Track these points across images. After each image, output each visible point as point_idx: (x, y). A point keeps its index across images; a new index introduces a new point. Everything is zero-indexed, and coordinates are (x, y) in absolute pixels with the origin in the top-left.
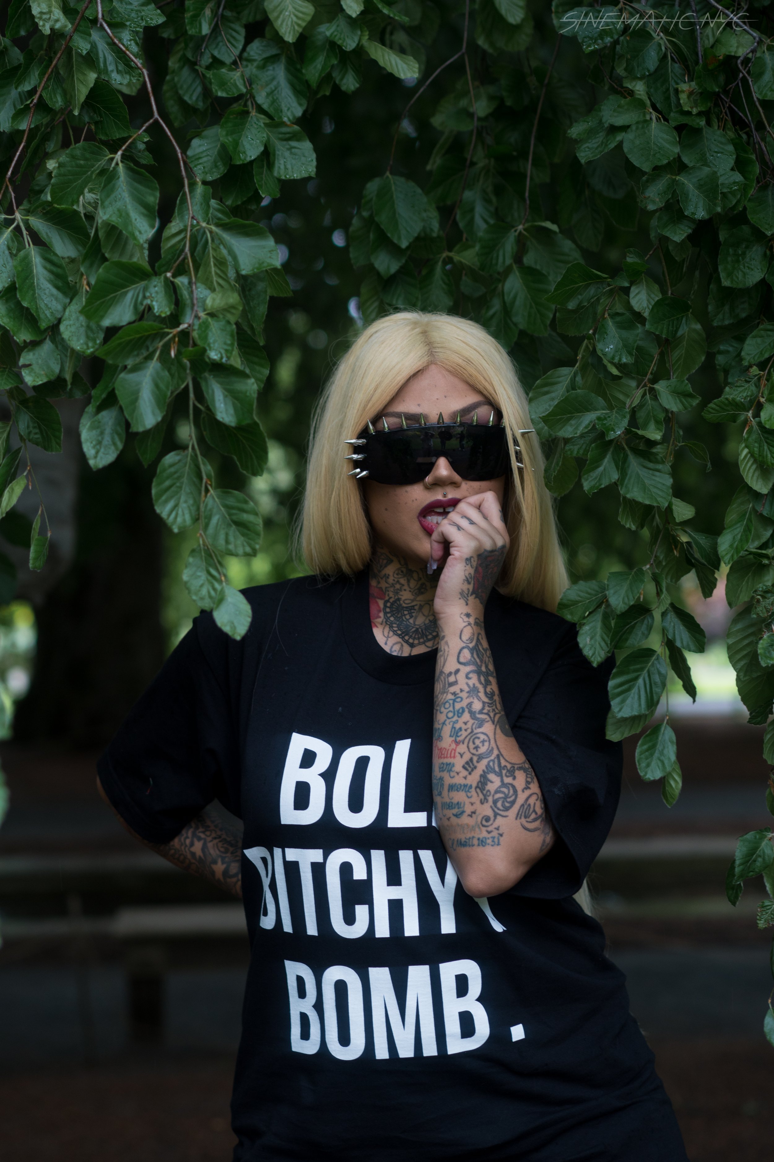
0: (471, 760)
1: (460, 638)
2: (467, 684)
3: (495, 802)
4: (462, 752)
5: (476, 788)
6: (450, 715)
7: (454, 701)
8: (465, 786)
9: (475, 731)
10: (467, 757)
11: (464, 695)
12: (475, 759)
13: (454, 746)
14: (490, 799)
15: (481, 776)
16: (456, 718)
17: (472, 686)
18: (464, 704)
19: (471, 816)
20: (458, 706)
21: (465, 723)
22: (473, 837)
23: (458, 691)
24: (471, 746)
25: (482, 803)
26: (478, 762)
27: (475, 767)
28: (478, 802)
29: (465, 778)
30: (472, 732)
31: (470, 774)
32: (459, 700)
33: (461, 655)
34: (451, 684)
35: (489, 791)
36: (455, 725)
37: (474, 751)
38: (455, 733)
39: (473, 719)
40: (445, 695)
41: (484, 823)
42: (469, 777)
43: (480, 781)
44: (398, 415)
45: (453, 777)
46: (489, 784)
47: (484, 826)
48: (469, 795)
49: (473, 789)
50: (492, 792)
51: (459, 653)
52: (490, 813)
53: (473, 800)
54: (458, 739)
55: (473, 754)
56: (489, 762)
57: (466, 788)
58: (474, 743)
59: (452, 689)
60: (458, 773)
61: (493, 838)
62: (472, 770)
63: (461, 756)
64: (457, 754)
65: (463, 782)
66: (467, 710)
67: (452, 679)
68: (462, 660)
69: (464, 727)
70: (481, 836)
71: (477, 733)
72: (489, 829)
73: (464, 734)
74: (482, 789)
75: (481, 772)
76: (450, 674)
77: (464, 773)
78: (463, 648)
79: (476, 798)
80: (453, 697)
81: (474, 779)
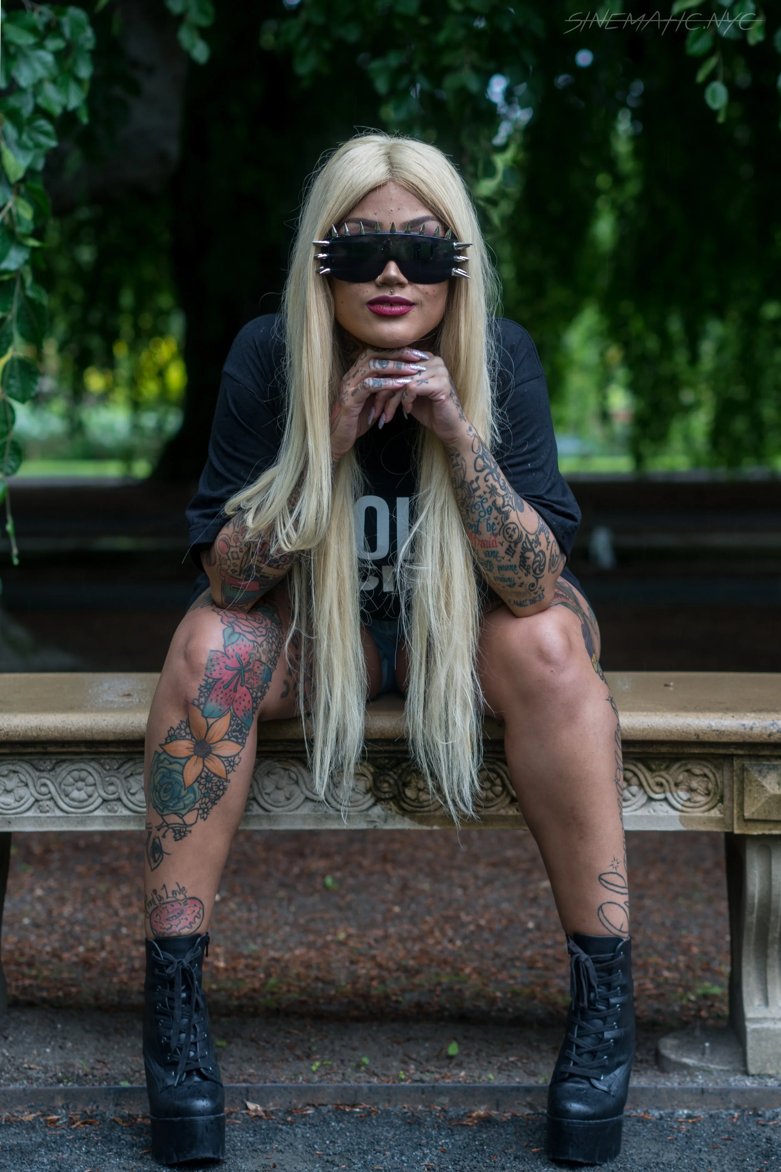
0: (510, 546)
1: (473, 451)
2: (487, 486)
3: (535, 571)
4: (501, 542)
5: (519, 566)
6: (482, 514)
7: (482, 502)
8: (511, 566)
9: (505, 523)
10: (506, 545)
11: (488, 496)
12: (512, 545)
13: (493, 538)
14: (531, 571)
15: (521, 557)
16: (487, 516)
17: (490, 486)
18: (490, 503)
19: (521, 586)
20: (486, 506)
21: (496, 518)
22: (526, 600)
23: (482, 494)
24: (507, 536)
25: (526, 575)
26: (515, 547)
27: (515, 552)
28: (524, 576)
29: (510, 560)
30: (503, 524)
31: (512, 557)
32: (485, 501)
33: (477, 465)
34: (475, 490)
35: (529, 565)
36: (489, 522)
37: (510, 540)
38: (491, 527)
39: (500, 514)
40: (472, 499)
41: (531, 588)
42: (512, 559)
43: (521, 561)
44: (358, 221)
45: (500, 561)
46: (528, 560)
47: (532, 591)
48: (516, 572)
49: (518, 568)
50: (531, 565)
51: (475, 464)
52: (533, 580)
53: (519, 575)
54: (495, 532)
55: (510, 542)
56: (523, 545)
57: (513, 568)
58: (508, 533)
59: (478, 493)
60: (503, 558)
61: (539, 595)
62: (513, 554)
63: (502, 545)
64: (498, 544)
65: (509, 563)
66: (493, 508)
67: (475, 485)
68: (478, 468)
69: (496, 522)
70: (531, 598)
71: (507, 525)
72: (535, 591)
73: (498, 527)
74: (524, 566)
75: (520, 554)
76: (472, 482)
77: (508, 557)
78: (477, 458)
79: (521, 573)
80: (480, 500)
81: (516, 560)
